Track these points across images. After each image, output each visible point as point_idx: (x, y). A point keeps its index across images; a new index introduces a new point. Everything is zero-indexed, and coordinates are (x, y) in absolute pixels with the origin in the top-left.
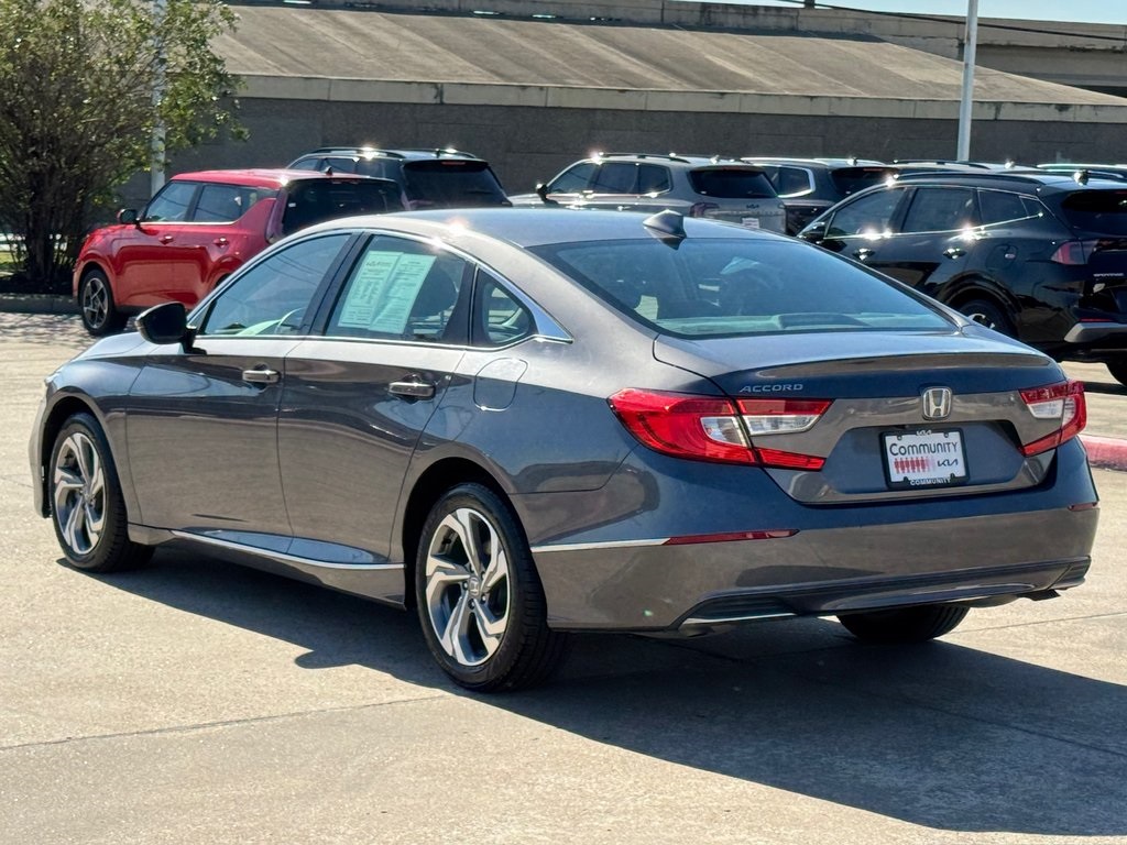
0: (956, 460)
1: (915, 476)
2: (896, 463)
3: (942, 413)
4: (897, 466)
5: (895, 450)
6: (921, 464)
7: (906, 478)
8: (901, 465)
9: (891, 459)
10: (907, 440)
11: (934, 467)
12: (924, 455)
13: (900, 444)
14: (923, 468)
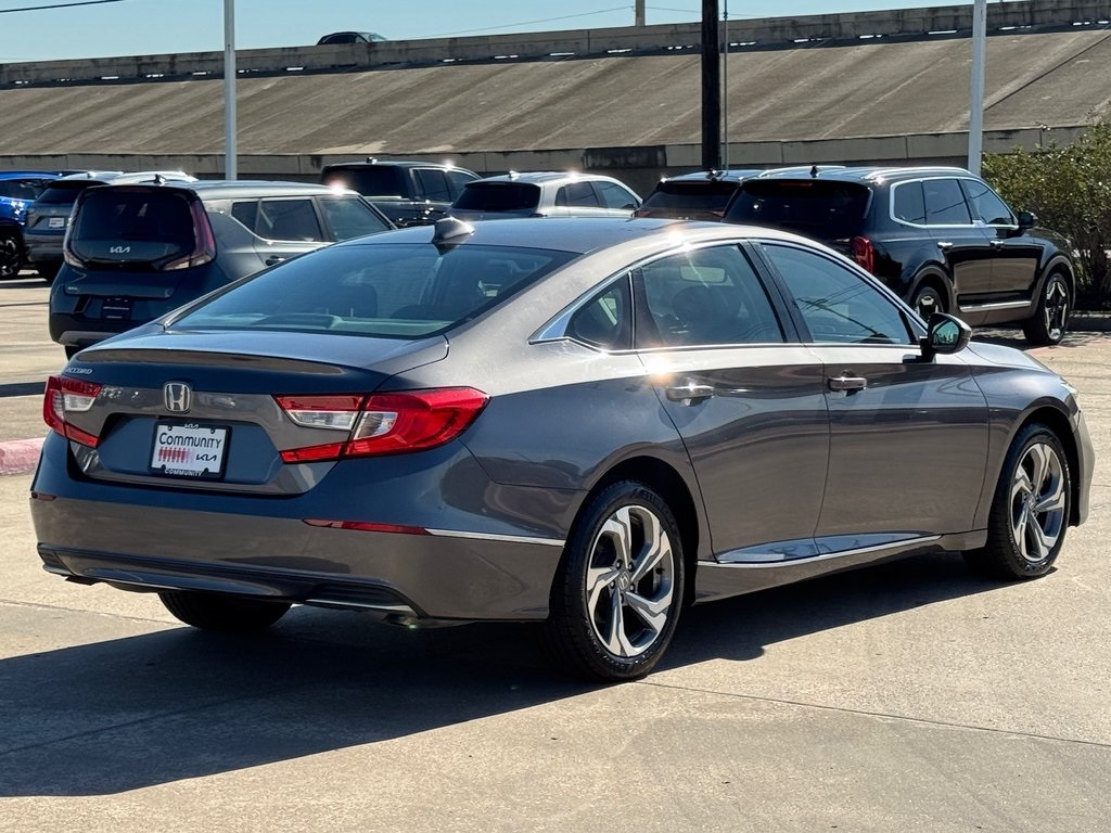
0: (215, 457)
1: (173, 466)
2: (161, 451)
3: (182, 408)
4: (160, 455)
5: (164, 438)
6: (182, 455)
7: (164, 466)
8: (164, 453)
9: (158, 446)
10: (177, 431)
11: (192, 460)
12: (186, 447)
13: (169, 433)
14: (183, 459)
